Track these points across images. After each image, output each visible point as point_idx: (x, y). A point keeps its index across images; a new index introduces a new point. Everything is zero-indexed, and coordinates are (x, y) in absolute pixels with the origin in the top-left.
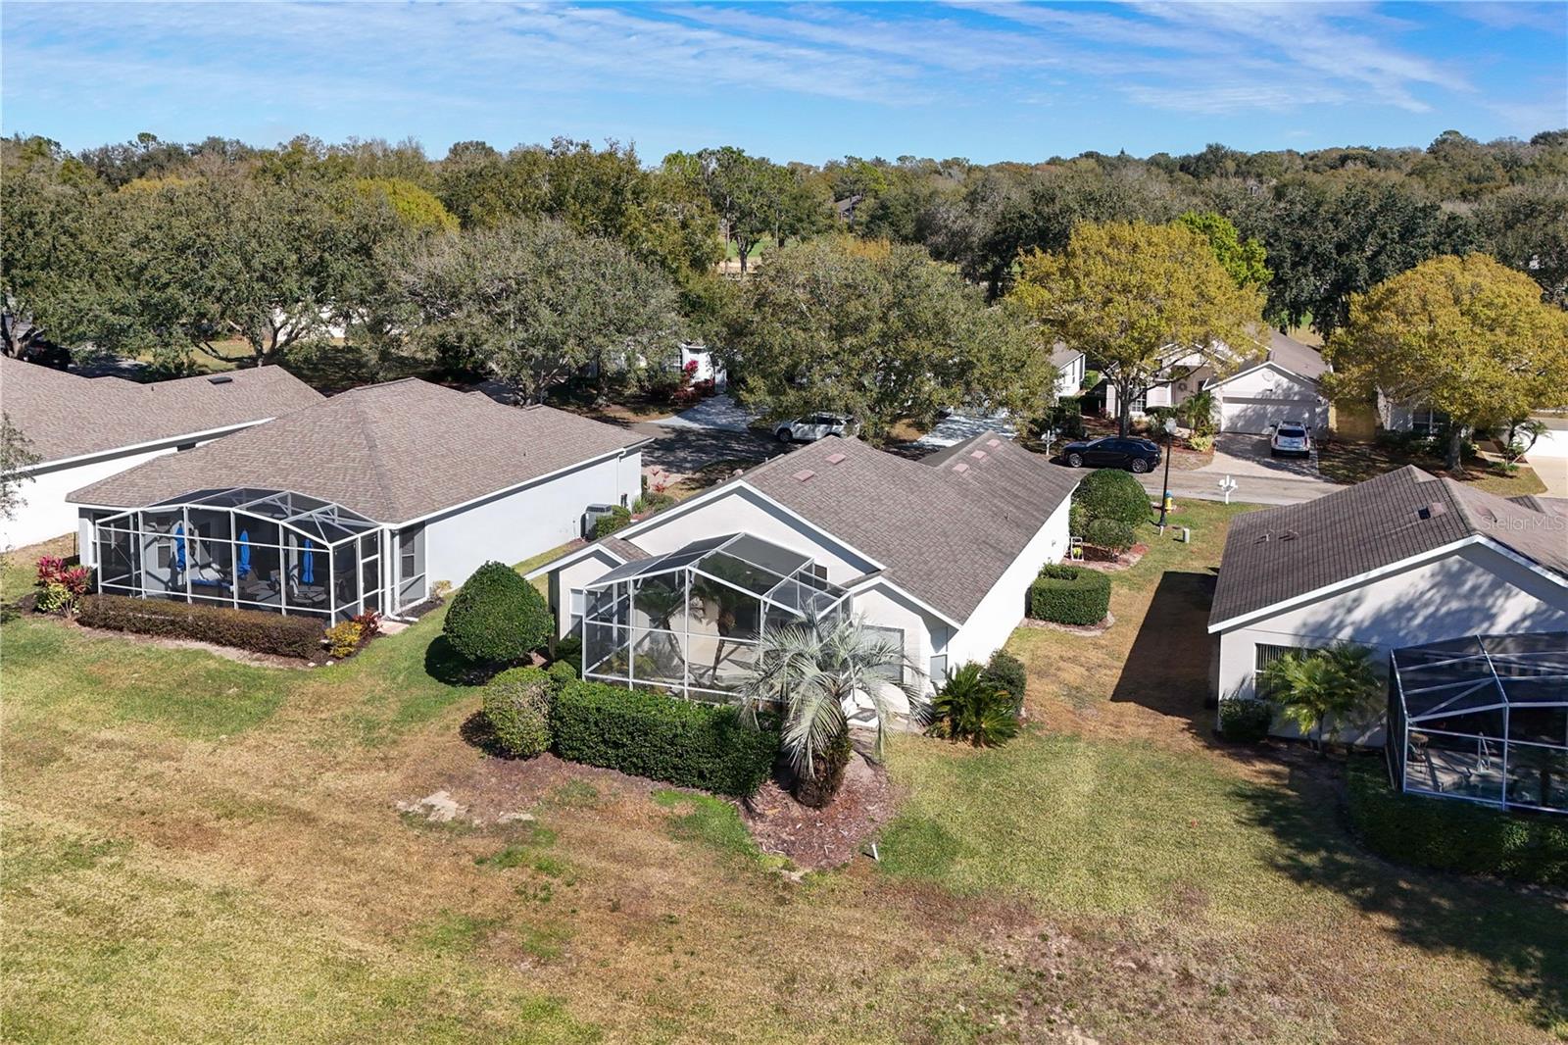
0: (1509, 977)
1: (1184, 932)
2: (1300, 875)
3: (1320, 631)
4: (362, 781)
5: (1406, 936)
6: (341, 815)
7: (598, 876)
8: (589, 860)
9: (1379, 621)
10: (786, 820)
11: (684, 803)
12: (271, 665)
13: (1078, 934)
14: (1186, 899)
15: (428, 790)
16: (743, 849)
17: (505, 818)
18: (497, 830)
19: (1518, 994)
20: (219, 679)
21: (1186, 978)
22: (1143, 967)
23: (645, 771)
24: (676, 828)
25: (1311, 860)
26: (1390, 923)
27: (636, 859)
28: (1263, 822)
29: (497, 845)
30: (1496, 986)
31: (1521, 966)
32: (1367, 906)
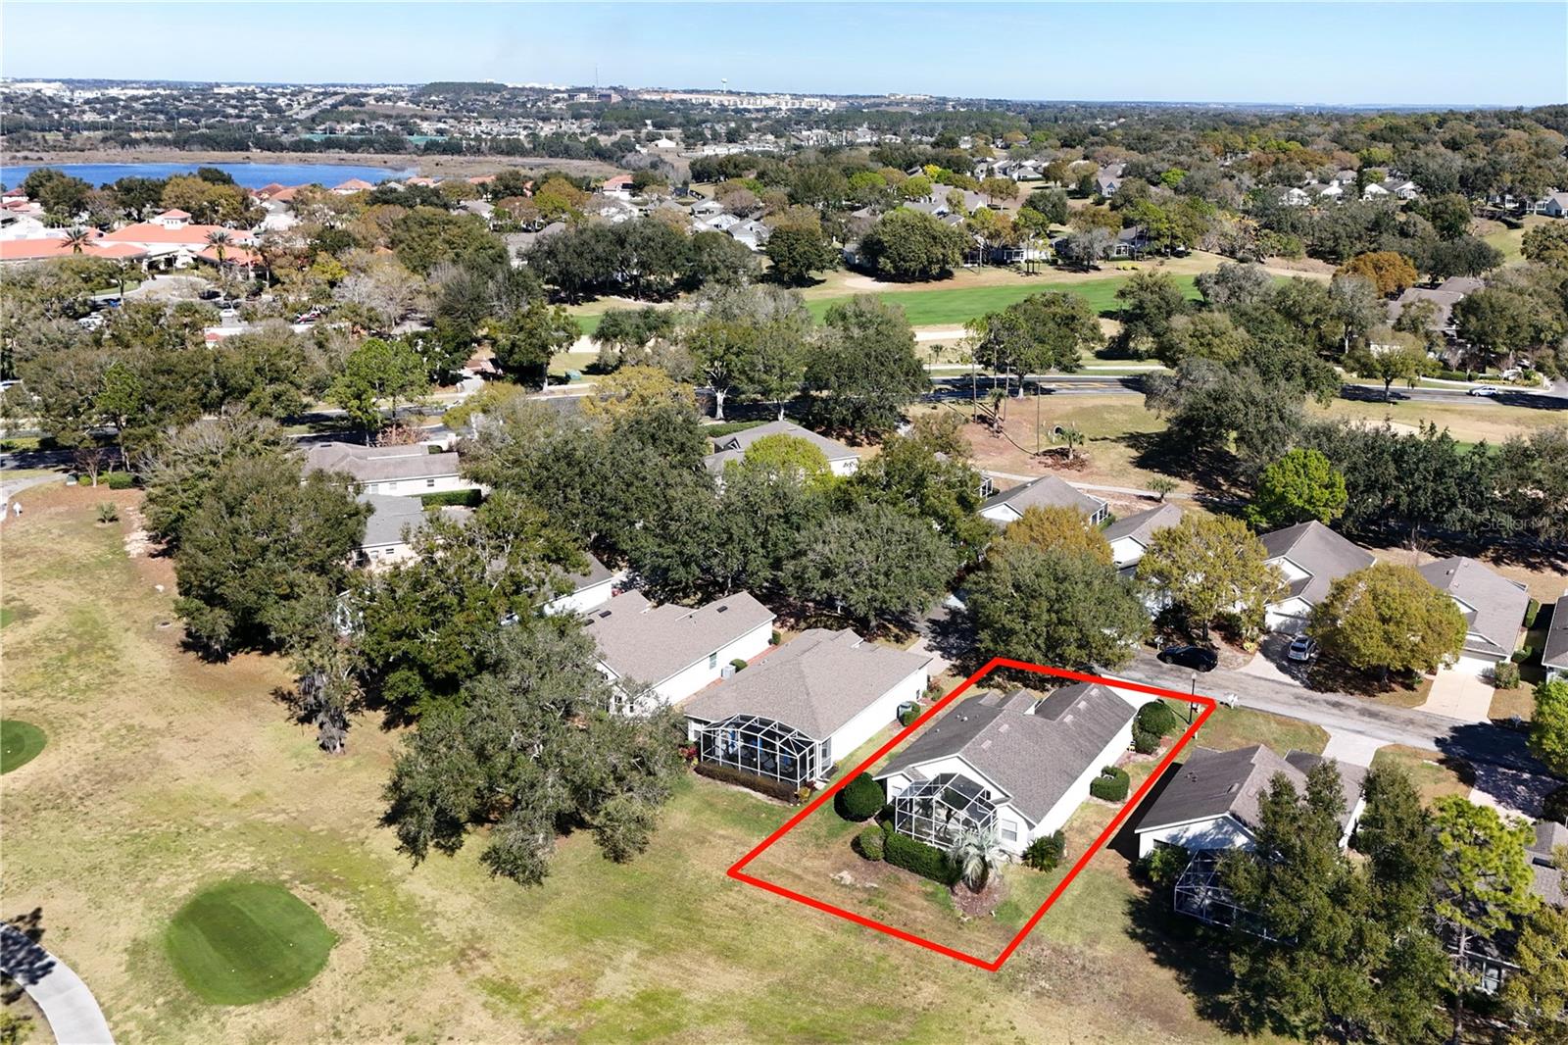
0: (1183, 977)
1: (1088, 952)
2: (1133, 936)
3: (1175, 838)
4: (817, 863)
5: (1157, 961)
6: (811, 878)
7: (900, 912)
8: (897, 906)
9: (1195, 838)
10: (964, 897)
11: (931, 886)
12: (776, 802)
13: (1054, 950)
14: (1093, 940)
15: (840, 871)
16: (949, 907)
17: (868, 885)
18: (866, 890)
19: (1181, 982)
20: (758, 807)
21: (1084, 968)
22: (1071, 963)
23: (918, 872)
24: (928, 896)
25: (1139, 931)
26: (1154, 956)
27: (912, 906)
28: (1130, 914)
29: (866, 896)
30: (1177, 980)
31: (1187, 974)
32: (1149, 950)
